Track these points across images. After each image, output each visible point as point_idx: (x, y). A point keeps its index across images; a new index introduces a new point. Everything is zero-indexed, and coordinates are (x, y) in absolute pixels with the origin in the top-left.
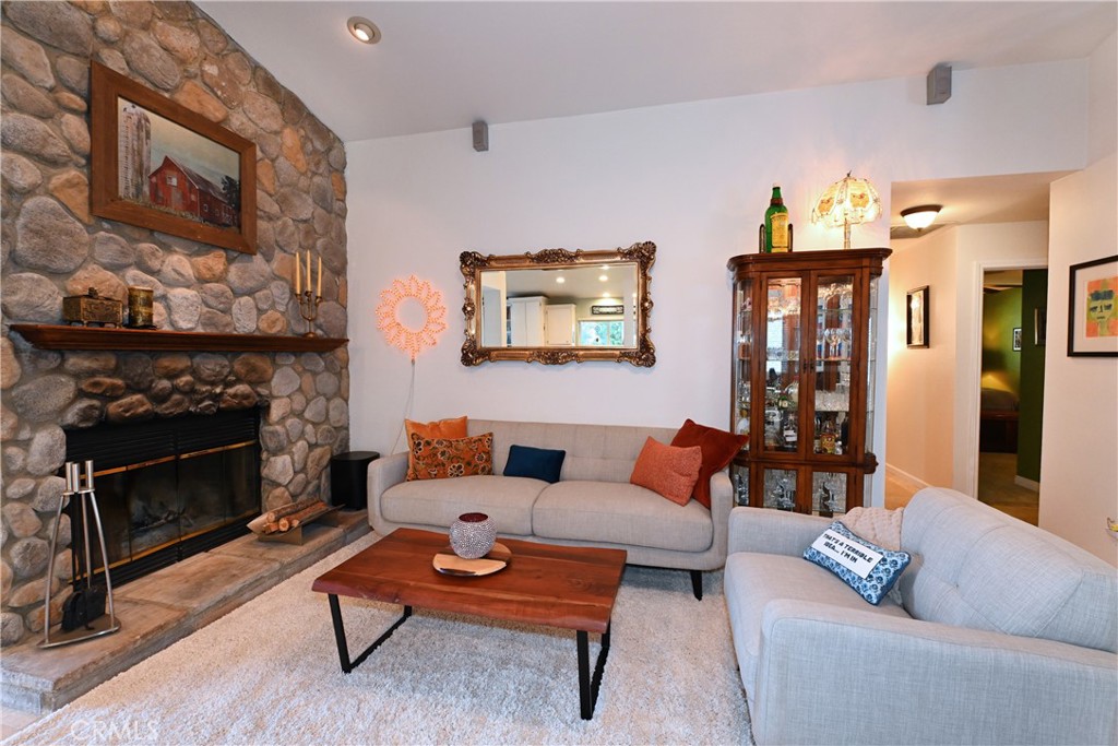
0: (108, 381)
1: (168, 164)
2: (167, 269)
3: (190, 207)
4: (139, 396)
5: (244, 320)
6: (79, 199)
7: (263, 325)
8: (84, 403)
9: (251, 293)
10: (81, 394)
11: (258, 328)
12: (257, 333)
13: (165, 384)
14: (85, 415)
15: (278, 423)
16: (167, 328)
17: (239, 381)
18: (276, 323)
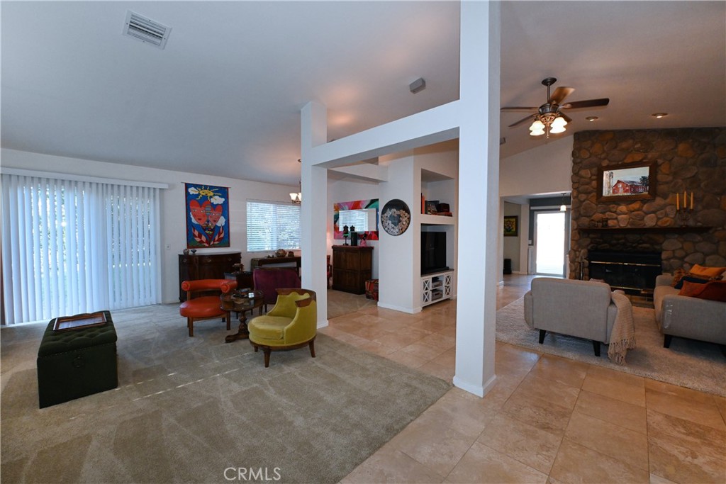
0: (598, 240)
1: (619, 182)
2: (618, 211)
3: (626, 191)
4: (606, 245)
5: (650, 221)
6: (594, 199)
7: (659, 223)
8: (592, 245)
9: (654, 212)
10: (591, 243)
11: (656, 224)
12: (657, 227)
13: (615, 242)
14: (592, 247)
15: (666, 260)
16: (617, 227)
17: (644, 243)
18: (667, 221)
